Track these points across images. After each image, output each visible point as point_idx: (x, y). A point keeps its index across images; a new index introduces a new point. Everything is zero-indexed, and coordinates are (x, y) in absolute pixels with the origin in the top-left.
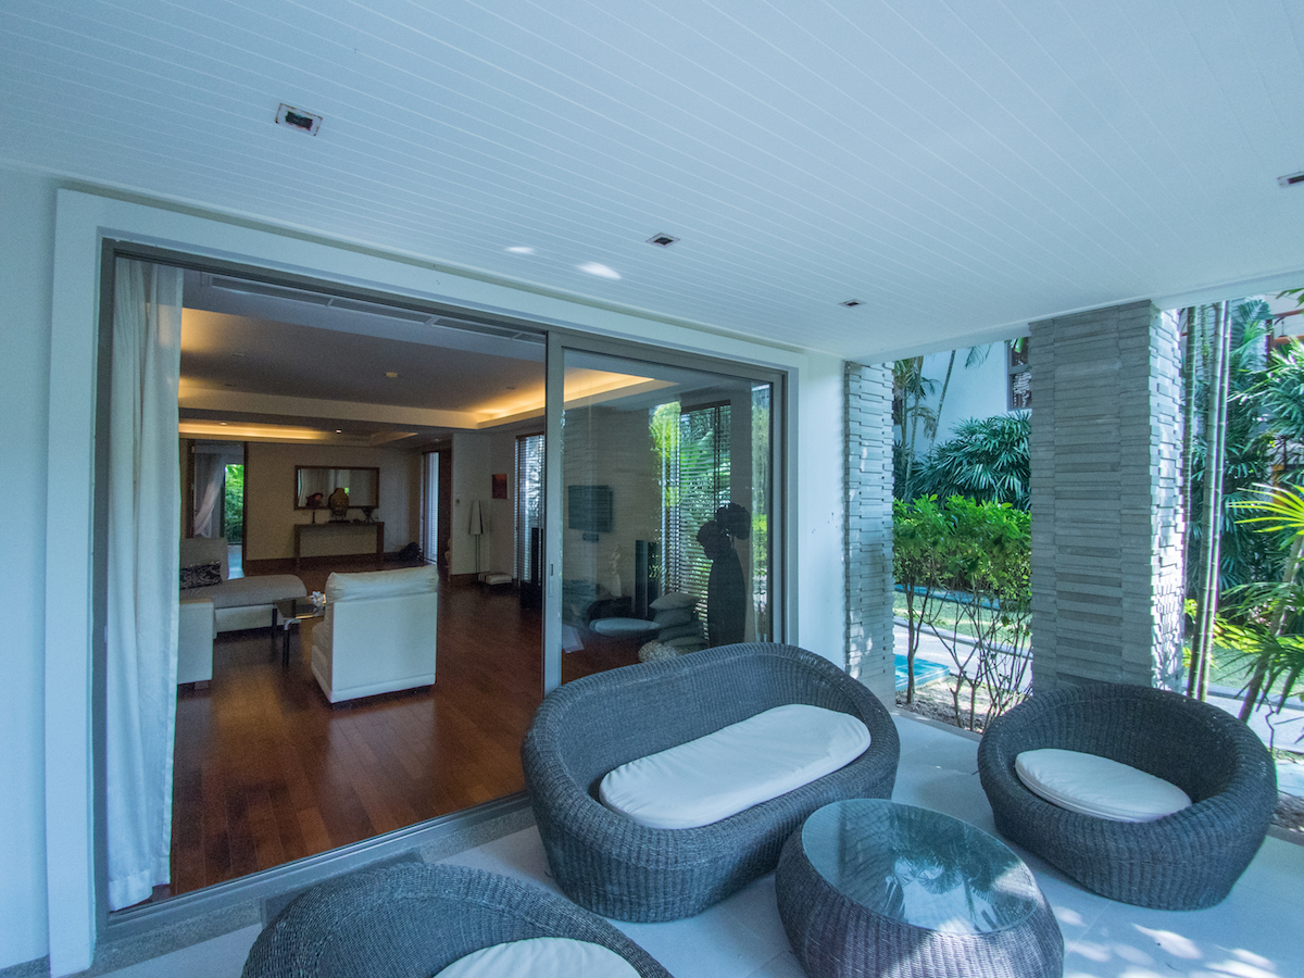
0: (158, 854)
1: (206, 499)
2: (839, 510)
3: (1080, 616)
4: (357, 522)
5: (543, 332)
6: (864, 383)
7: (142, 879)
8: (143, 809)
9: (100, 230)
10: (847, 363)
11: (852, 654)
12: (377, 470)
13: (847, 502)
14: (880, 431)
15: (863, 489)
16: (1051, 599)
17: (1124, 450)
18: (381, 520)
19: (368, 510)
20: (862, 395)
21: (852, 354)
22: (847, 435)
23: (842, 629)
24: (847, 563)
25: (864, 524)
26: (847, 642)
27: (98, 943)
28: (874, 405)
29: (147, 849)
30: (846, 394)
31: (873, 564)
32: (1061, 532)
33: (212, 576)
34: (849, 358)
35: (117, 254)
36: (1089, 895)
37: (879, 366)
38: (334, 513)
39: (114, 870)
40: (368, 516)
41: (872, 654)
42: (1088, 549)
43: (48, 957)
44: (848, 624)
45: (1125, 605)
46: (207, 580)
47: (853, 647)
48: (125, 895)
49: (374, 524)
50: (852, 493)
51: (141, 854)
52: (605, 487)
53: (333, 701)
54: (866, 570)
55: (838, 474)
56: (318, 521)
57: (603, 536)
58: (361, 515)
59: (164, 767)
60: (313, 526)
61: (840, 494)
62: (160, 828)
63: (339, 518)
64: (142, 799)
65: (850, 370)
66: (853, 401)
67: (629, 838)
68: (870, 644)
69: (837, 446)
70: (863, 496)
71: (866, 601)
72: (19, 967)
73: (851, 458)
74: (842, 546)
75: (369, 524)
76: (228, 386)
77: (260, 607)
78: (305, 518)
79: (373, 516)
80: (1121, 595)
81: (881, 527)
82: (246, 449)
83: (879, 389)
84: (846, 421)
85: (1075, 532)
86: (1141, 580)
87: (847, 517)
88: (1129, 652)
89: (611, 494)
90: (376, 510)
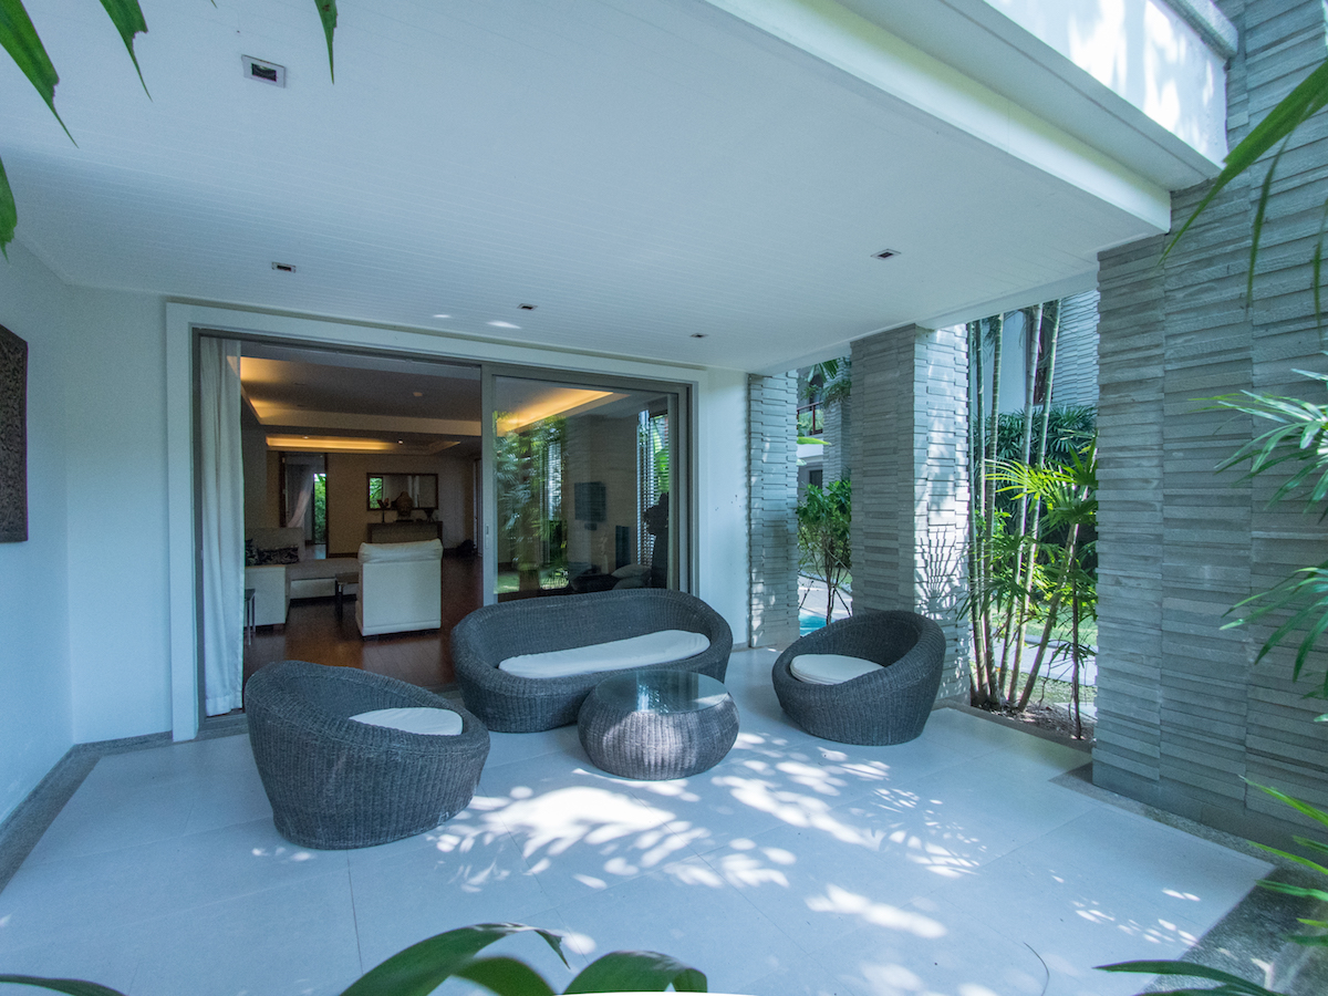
0: (235, 689)
1: (300, 502)
2: (743, 493)
3: (877, 563)
4: (420, 521)
5: (478, 365)
6: (766, 391)
7: (225, 700)
8: (225, 659)
9: (190, 324)
10: (750, 375)
11: (754, 607)
12: (436, 475)
13: (749, 486)
14: (784, 430)
15: (765, 476)
16: (861, 553)
17: (900, 438)
18: (440, 520)
19: (429, 511)
20: (764, 401)
21: (756, 368)
22: (749, 433)
23: (747, 587)
24: (750, 534)
25: (767, 505)
26: (751, 598)
27: (199, 730)
28: (778, 408)
29: (227, 684)
30: (749, 400)
31: (776, 537)
32: (867, 502)
33: (291, 556)
34: (751, 370)
35: (199, 335)
36: (806, 735)
37: (782, 376)
38: (400, 514)
39: (208, 694)
40: (429, 516)
41: (775, 609)
42: (881, 513)
43: (171, 732)
44: (751, 583)
45: (901, 553)
46: (288, 559)
47: (755, 601)
48: (216, 707)
49: (434, 523)
50: (753, 479)
51: (224, 686)
52: (597, 484)
53: (364, 634)
54: (768, 542)
55: (742, 464)
56: (387, 520)
57: (598, 524)
58: (422, 515)
59: (237, 638)
60: (383, 525)
61: (745, 480)
62: (236, 674)
63: (404, 518)
64: (225, 654)
65: (753, 380)
66: (754, 406)
67: (496, 678)
68: (773, 600)
69: (741, 442)
70: (765, 481)
71: (768, 566)
72: (157, 734)
73: (752, 451)
74: (746, 522)
75: (430, 523)
76: (301, 406)
77: (327, 580)
78: (377, 519)
79: (434, 517)
80: (897, 547)
81: (785, 507)
82: (326, 460)
83: (782, 395)
84: (749, 422)
85: (873, 501)
86: (909, 534)
87: (749, 499)
88: (902, 589)
89: (603, 489)
90: (436, 511)
